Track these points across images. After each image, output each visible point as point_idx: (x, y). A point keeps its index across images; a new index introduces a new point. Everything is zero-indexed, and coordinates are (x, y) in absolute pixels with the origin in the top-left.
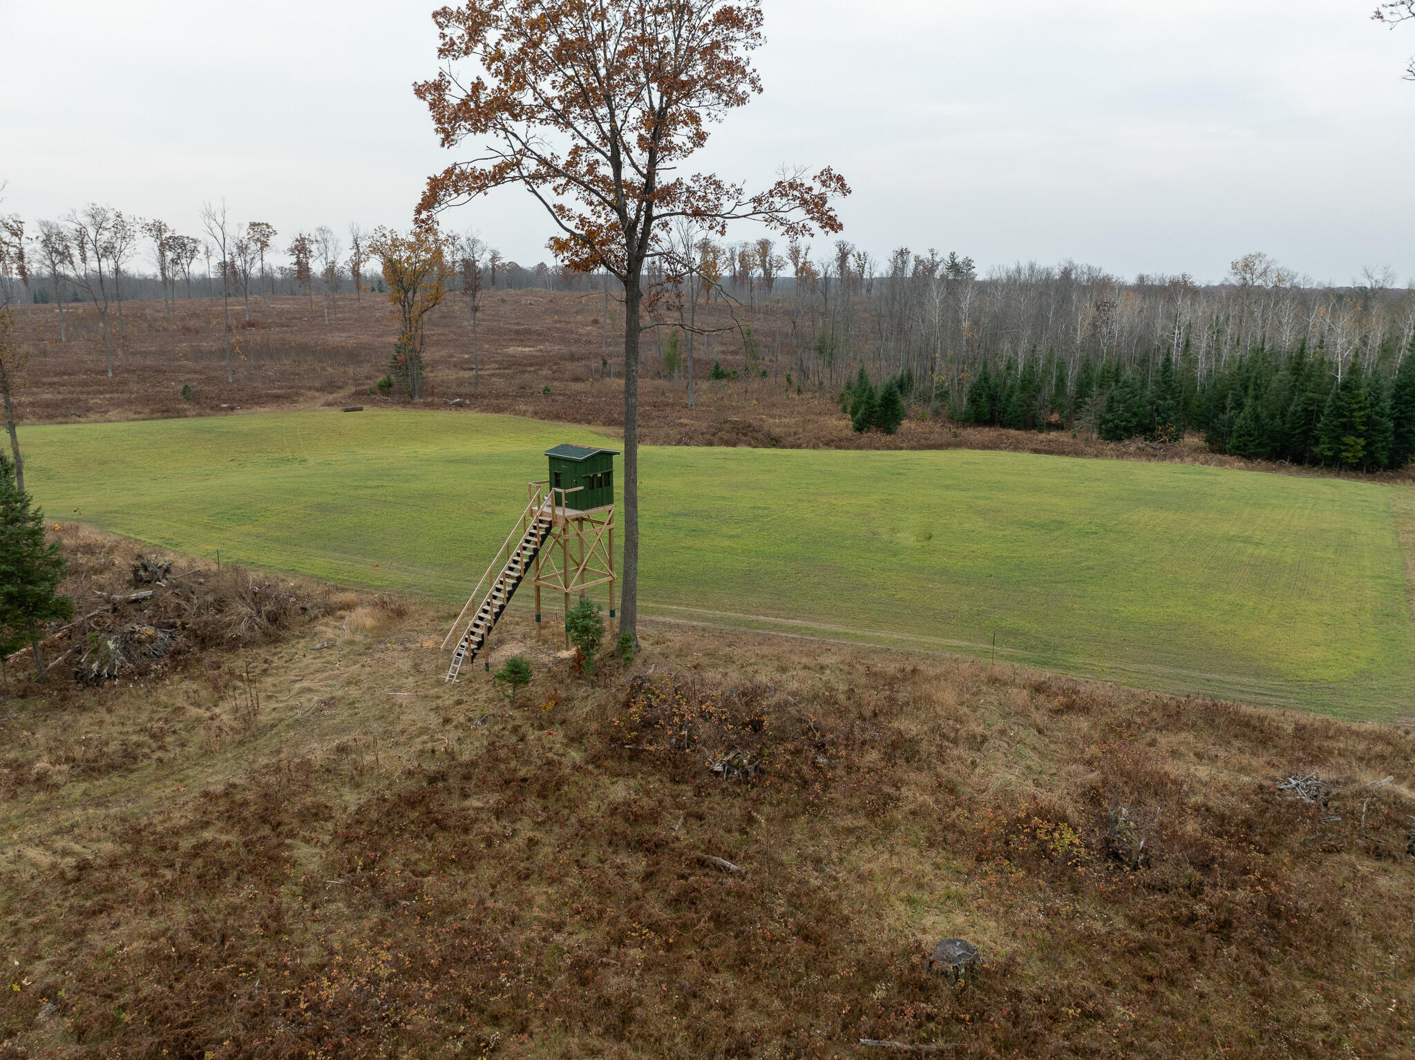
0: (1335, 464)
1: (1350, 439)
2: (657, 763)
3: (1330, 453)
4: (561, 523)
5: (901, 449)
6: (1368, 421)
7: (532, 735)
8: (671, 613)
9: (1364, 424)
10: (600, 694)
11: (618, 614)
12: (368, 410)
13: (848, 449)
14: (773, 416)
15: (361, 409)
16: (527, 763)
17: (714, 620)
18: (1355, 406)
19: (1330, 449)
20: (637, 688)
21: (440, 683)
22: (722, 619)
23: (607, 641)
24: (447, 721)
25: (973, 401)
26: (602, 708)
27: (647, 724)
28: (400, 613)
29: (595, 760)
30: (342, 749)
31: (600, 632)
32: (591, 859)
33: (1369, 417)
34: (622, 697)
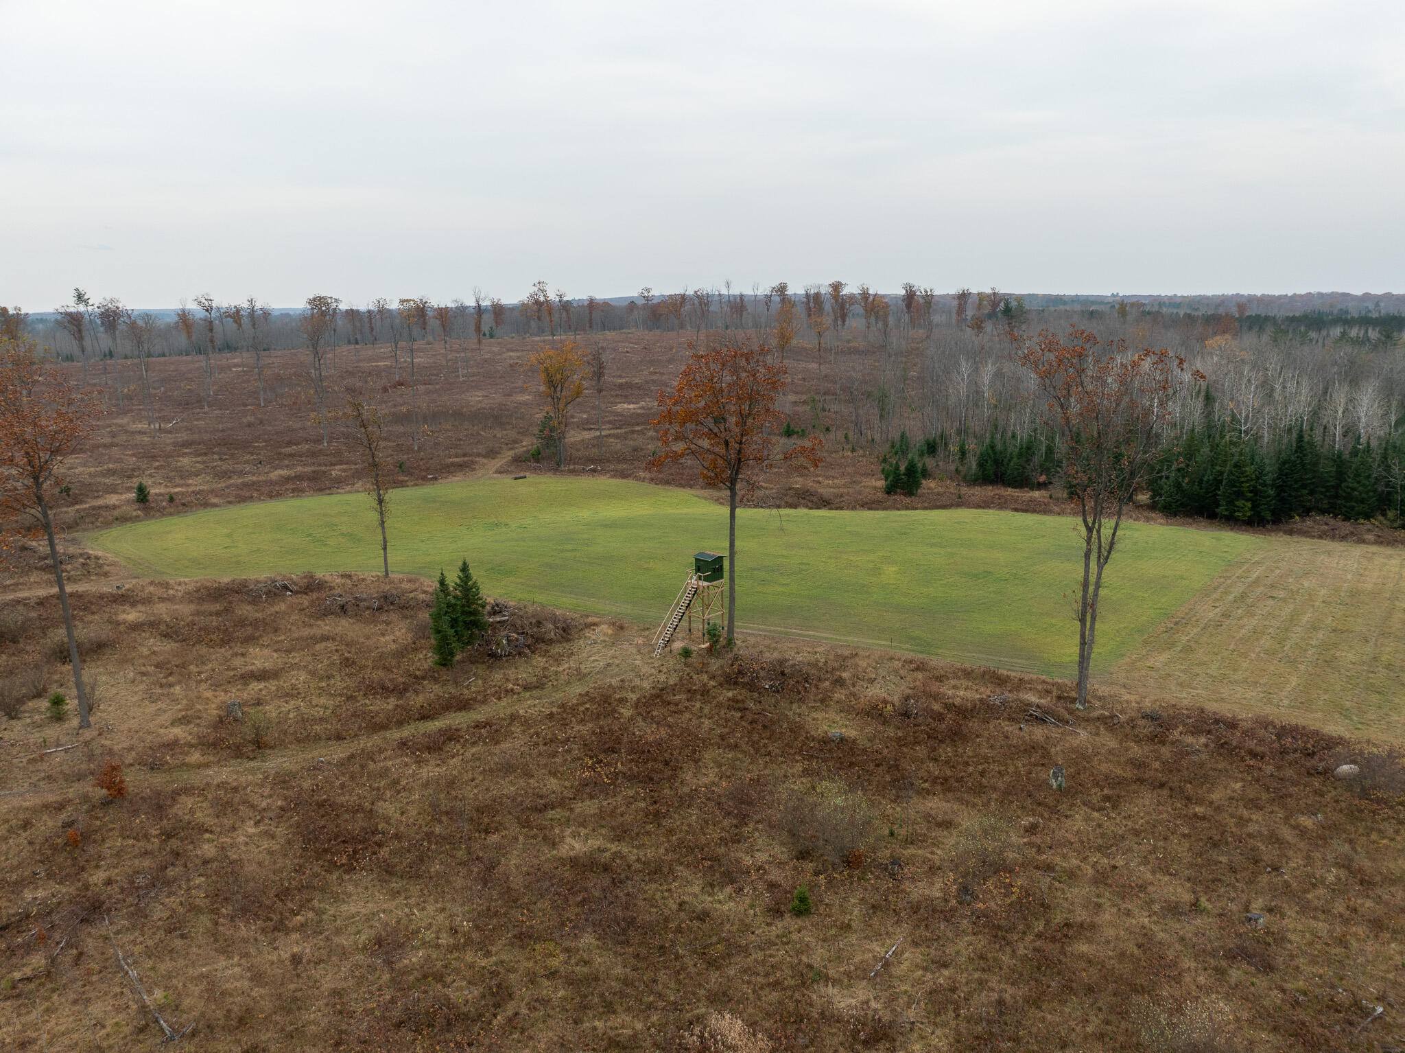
0: (1232, 520)
1: (1240, 503)
2: (744, 685)
3: (1226, 513)
4: (701, 589)
5: (916, 509)
6: (1255, 491)
7: (695, 677)
8: (750, 628)
9: (1251, 492)
10: (720, 662)
11: (726, 628)
12: (532, 478)
13: (877, 509)
14: (827, 478)
15: (525, 477)
16: (695, 685)
17: (770, 631)
18: (1243, 479)
19: (1226, 510)
20: (736, 659)
21: (652, 658)
22: (774, 631)
23: (722, 641)
24: (660, 671)
25: (981, 465)
26: (722, 667)
27: (740, 672)
28: (622, 628)
29: (721, 685)
30: (622, 681)
31: (720, 636)
32: (722, 712)
33: (1255, 487)
34: (730, 662)
